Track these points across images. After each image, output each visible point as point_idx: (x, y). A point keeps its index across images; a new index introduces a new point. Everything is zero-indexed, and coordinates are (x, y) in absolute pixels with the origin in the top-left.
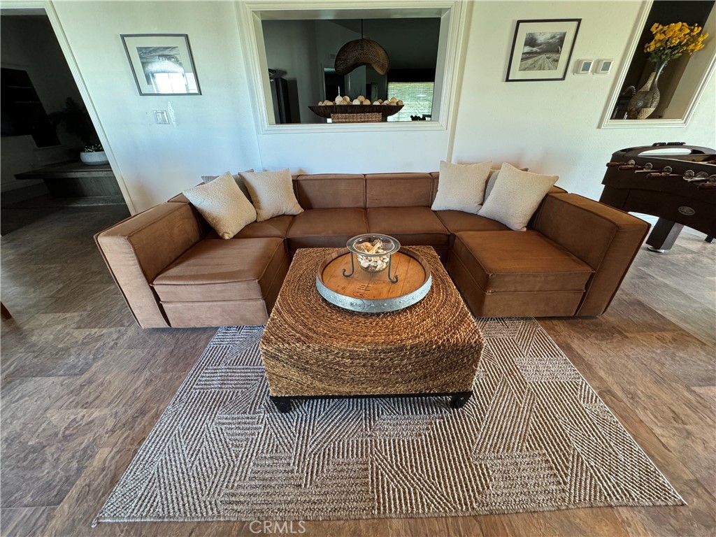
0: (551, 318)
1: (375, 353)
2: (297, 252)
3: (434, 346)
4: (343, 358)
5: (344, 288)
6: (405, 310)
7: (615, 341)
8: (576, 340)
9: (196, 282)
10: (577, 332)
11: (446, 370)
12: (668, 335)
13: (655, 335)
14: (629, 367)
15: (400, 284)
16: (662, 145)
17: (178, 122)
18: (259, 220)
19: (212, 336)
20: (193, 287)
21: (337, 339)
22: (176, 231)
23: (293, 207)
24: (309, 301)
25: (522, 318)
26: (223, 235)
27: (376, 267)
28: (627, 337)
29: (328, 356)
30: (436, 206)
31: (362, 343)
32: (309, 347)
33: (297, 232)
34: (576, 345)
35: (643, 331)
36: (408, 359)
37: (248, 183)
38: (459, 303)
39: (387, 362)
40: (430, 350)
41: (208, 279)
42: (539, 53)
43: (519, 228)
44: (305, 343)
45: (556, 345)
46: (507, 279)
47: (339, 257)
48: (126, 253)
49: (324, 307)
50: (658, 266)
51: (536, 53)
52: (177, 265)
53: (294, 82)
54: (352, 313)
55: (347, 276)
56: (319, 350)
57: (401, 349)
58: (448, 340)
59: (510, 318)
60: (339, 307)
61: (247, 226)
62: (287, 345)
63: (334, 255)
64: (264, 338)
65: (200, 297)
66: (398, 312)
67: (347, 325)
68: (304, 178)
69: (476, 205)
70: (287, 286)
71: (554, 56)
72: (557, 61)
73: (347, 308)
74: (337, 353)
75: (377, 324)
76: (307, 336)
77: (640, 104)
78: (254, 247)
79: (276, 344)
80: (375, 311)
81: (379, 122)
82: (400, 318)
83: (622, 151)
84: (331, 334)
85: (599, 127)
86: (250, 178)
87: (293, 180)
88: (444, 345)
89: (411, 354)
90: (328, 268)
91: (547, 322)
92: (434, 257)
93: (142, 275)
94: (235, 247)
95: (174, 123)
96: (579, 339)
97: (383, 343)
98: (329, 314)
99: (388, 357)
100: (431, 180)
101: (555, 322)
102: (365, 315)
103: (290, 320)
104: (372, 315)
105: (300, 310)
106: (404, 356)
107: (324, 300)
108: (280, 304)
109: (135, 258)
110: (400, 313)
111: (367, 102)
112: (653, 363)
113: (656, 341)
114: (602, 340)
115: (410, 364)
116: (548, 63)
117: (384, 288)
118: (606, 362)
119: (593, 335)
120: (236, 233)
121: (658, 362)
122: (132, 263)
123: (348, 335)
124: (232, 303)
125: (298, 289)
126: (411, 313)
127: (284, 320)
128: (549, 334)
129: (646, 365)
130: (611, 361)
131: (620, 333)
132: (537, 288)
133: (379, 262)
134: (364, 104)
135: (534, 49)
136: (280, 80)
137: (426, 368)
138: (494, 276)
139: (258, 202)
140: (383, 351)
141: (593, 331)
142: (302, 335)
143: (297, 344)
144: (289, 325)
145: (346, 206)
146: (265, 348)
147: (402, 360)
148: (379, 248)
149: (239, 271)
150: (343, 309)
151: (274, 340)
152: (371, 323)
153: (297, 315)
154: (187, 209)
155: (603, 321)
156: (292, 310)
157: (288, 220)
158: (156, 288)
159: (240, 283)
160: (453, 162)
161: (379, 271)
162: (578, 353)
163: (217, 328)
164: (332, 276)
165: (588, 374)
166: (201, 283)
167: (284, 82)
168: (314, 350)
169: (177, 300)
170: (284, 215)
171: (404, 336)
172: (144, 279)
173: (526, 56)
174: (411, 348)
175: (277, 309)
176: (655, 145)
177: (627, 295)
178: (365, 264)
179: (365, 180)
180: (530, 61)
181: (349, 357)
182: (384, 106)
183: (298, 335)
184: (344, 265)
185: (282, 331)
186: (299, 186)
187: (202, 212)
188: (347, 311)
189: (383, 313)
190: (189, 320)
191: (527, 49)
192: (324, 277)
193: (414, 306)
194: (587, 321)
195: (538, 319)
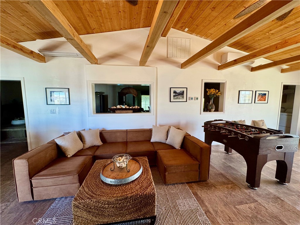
0: (191, 182)
1: (117, 201)
2: (96, 161)
3: (138, 196)
4: (105, 205)
5: (110, 175)
6: (131, 182)
7: (212, 190)
8: (199, 191)
9: (52, 177)
10: (200, 187)
11: (144, 206)
12: (230, 186)
13: (226, 186)
14: (216, 200)
15: (130, 172)
16: (216, 120)
17: (59, 113)
18: (84, 148)
19: (52, 203)
20: (50, 179)
21: (103, 196)
22: (48, 155)
23: (99, 142)
24: (96, 182)
25: (181, 183)
26: (68, 156)
27: (122, 166)
28: (216, 188)
29: (99, 204)
30: (152, 141)
31: (112, 197)
32: (92, 201)
33: (98, 153)
34: (199, 193)
35: (222, 185)
36: (130, 202)
37: (82, 135)
38: (150, 179)
39: (122, 205)
40: (137, 198)
41: (57, 175)
42: (178, 95)
43: (178, 148)
44: (91, 199)
45: (192, 193)
46: (172, 168)
47: (111, 163)
48: (24, 166)
49: (101, 184)
50: (228, 159)
51: (177, 95)
52: (44, 170)
53: (107, 96)
54: (111, 185)
55: (112, 171)
56: (96, 202)
57: (126, 198)
58: (143, 193)
59: (177, 184)
60: (107, 183)
61: (79, 152)
62: (83, 201)
63: (109, 162)
64: (75, 198)
65: (51, 184)
66: (128, 184)
67: (108, 190)
68: (104, 131)
69: (165, 140)
70: (89, 176)
71: (183, 96)
72: (184, 97)
73: (109, 183)
74: (103, 203)
75: (119, 189)
76: (92, 196)
77: (210, 108)
78: (80, 160)
79: (79, 200)
80: (119, 184)
81: (132, 113)
82: (128, 186)
83: (206, 122)
84: (101, 194)
85: (201, 114)
86: (83, 133)
87: (100, 133)
88: (142, 195)
89: (130, 200)
90: (106, 168)
91: (190, 184)
92: (146, 161)
93: (28, 175)
94: (72, 160)
95: (57, 114)
96: (200, 190)
97: (120, 196)
98: (102, 187)
99: (122, 202)
100: (150, 131)
101: (193, 184)
102: (116, 186)
103: (87, 190)
104: (119, 185)
105: (91, 186)
106: (128, 201)
107: (102, 181)
108: (84, 184)
109: (28, 168)
110: (129, 184)
111: (128, 107)
112: (224, 198)
113: (226, 188)
114: (208, 190)
115: (130, 205)
116: (181, 97)
117: (124, 174)
118: (209, 199)
119: (205, 188)
120: (73, 154)
121: (226, 197)
122: (25, 170)
123: (107, 195)
124: (65, 185)
125: (93, 177)
126: (133, 183)
127: (84, 190)
128: (190, 189)
129: (222, 199)
130: (210, 198)
131: (214, 186)
132: (183, 171)
133: (123, 165)
134: (127, 108)
135: (176, 94)
136: (102, 95)
137: (137, 206)
138: (167, 167)
139: (85, 141)
140: (120, 200)
141: (205, 186)
142: (90, 196)
143: (87, 200)
144: (86, 192)
145: (120, 141)
146: (74, 203)
147: (127, 203)
148: (124, 159)
149: (70, 171)
150: (108, 184)
151: (79, 199)
152: (117, 189)
153: (90, 188)
154: (55, 146)
155: (209, 182)
156: (89, 186)
157: (96, 148)
158: (32, 181)
159: (70, 176)
160: (158, 126)
161: (123, 168)
162: (199, 196)
163: (56, 199)
164: (106, 171)
165: (202, 205)
166: (54, 177)
167: (103, 96)
168: (94, 202)
169: (41, 186)
170: (95, 146)
171: (128, 193)
172: (28, 177)
173: (174, 96)
174: (130, 198)
175: (82, 186)
176: (215, 120)
177: (218, 171)
178: (118, 165)
179: (127, 132)
180: (176, 97)
181: (107, 204)
182: (133, 109)
183: (88, 196)
184: (112, 166)
185: (82, 195)
186: (102, 135)
187: (61, 147)
188: (109, 185)
189: (123, 184)
190: (43, 196)
191: (174, 94)
192: (103, 172)
193: (134, 180)
194: (204, 183)
195: (187, 183)
